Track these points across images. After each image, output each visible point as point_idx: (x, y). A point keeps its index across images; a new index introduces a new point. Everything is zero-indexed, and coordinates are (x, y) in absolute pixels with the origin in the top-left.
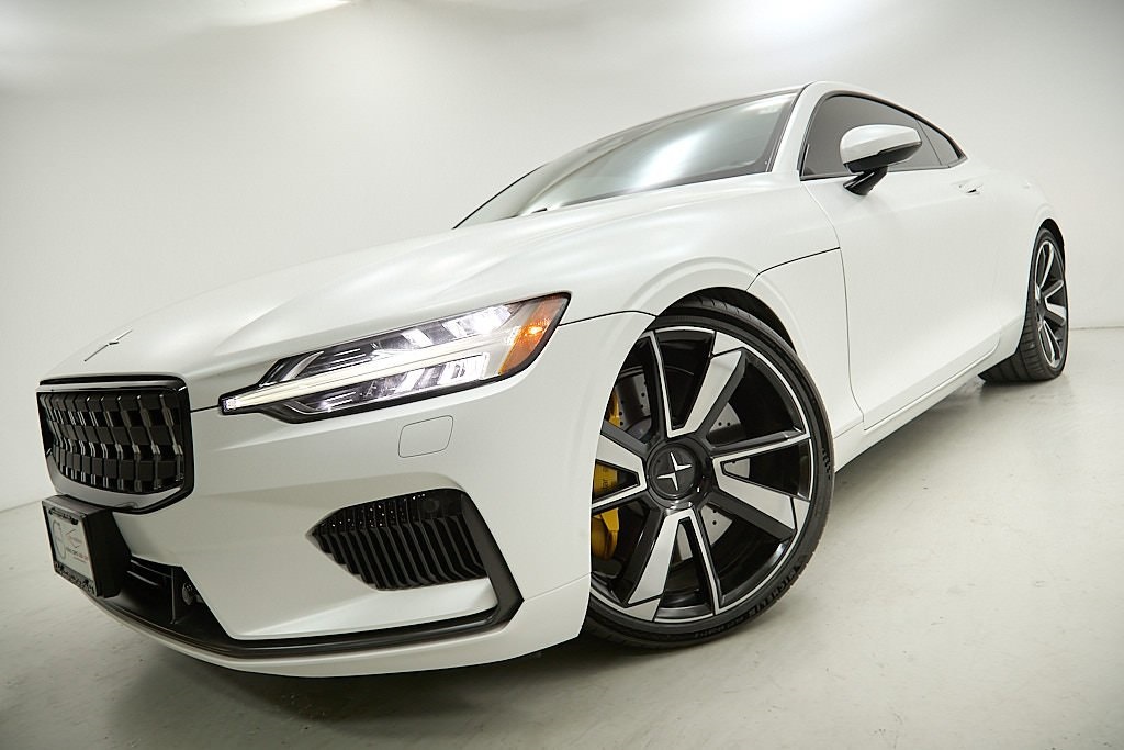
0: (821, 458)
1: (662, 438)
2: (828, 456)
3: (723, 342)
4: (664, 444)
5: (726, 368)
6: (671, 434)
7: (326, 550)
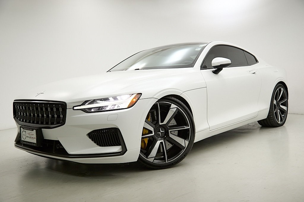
0: (192, 133)
1: (158, 125)
2: (194, 132)
3: (173, 106)
4: (159, 126)
5: (173, 111)
6: (160, 124)
7: (90, 138)
